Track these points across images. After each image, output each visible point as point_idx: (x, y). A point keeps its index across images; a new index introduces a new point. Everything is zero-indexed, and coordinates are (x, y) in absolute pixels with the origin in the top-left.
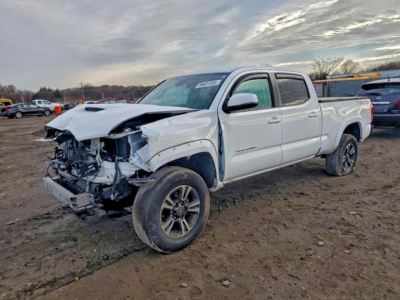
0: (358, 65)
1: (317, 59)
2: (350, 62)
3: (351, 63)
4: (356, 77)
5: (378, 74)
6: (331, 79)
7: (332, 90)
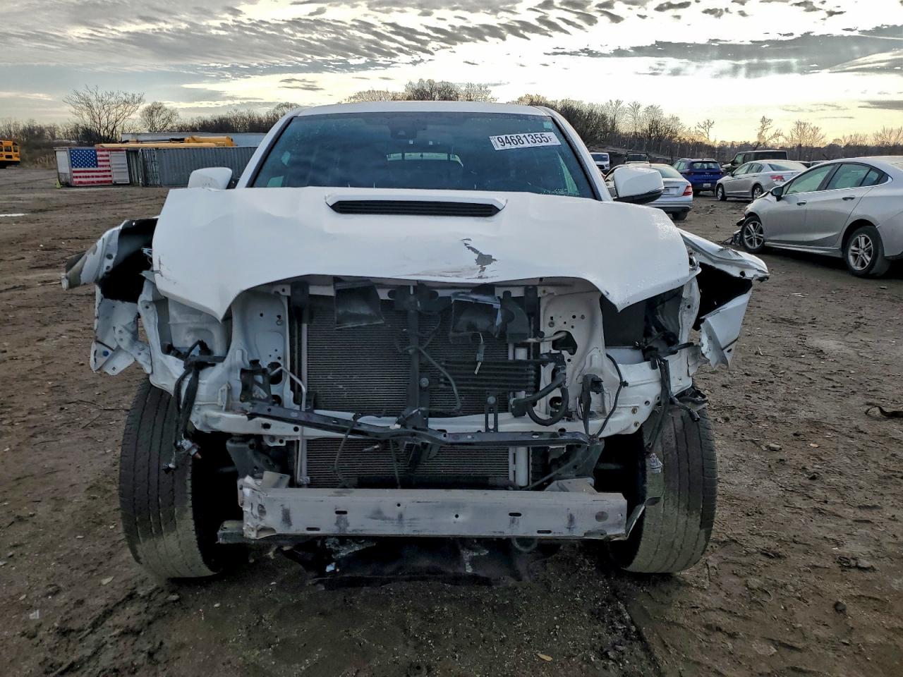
0: (175, 115)
1: (82, 91)
2: (160, 108)
3: (160, 111)
4: (188, 141)
5: (227, 138)
6: (138, 142)
7: (153, 168)
